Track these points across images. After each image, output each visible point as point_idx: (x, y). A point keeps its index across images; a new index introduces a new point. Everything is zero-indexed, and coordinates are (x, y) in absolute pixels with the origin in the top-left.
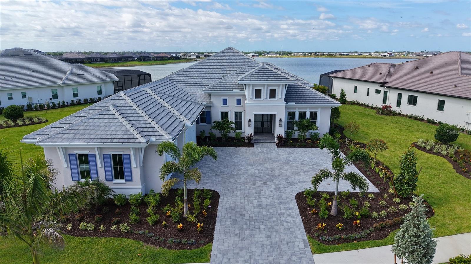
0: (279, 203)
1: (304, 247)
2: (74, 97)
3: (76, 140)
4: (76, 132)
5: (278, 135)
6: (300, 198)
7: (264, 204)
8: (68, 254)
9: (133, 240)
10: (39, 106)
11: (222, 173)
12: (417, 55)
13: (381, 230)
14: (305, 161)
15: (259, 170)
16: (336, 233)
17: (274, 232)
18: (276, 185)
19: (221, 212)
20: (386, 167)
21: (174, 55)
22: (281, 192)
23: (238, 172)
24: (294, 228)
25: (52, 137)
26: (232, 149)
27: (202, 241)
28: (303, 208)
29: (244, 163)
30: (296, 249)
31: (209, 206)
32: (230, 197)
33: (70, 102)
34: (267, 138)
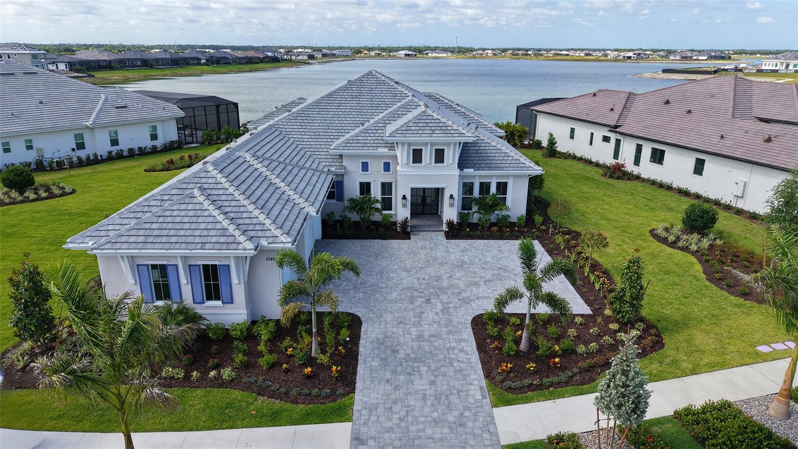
0: (447, 332)
1: (480, 397)
2: (112, 146)
3: (149, 246)
4: (147, 232)
5: (447, 221)
6: (478, 323)
7: (427, 334)
8: (153, 414)
9: (241, 392)
10: (55, 163)
11: (363, 285)
12: (682, 57)
13: (588, 371)
14: (487, 262)
15: (418, 279)
16: (525, 377)
17: (441, 377)
18: (444, 304)
19: (365, 347)
20: (606, 273)
21: (270, 54)
22: (450, 315)
23: (388, 282)
24: (468, 370)
25: (112, 241)
26: (377, 244)
27: (340, 391)
28: (482, 339)
29: (396, 267)
30: (471, 401)
31: (348, 339)
32: (377, 325)
33: (105, 155)
34: (430, 223)
